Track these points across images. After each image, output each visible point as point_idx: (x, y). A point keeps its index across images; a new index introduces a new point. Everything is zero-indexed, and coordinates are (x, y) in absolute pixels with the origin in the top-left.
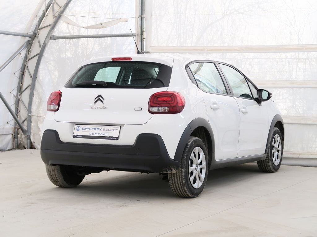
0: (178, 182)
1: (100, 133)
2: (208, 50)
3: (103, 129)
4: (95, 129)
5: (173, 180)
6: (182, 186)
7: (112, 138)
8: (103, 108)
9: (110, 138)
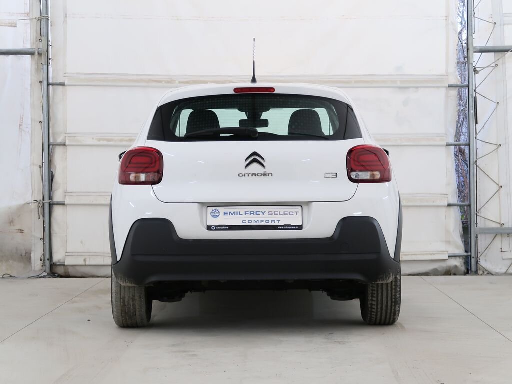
0: (387, 297)
1: (265, 220)
2: (180, 83)
3: (269, 212)
4: (252, 213)
5: (380, 295)
6: (393, 304)
7: (290, 227)
8: (264, 175)
9: (287, 227)
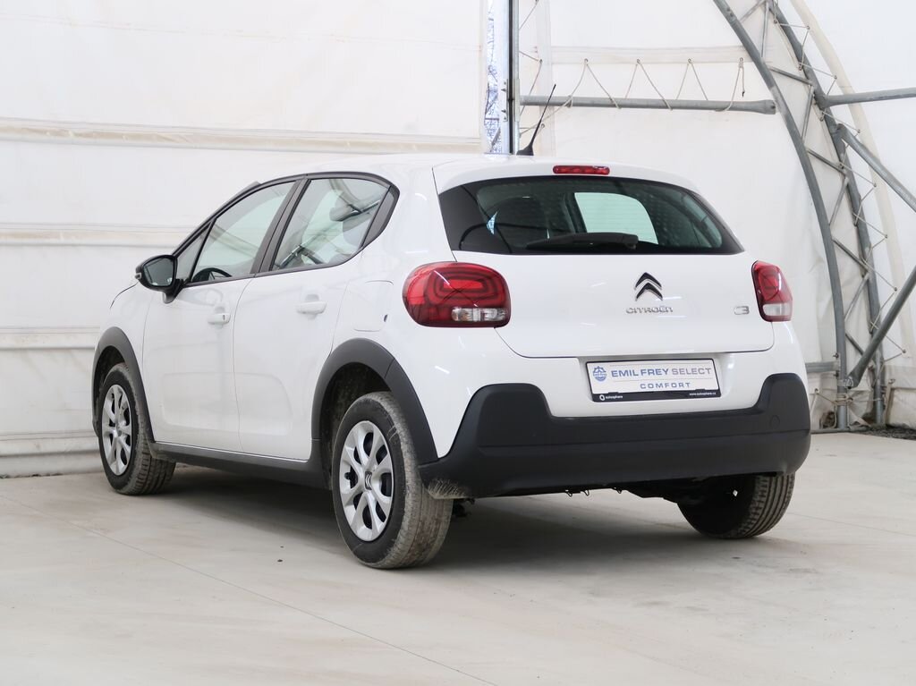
1: (670, 382)
3: (673, 371)
4: (650, 372)
7: (704, 394)
9: (701, 394)
